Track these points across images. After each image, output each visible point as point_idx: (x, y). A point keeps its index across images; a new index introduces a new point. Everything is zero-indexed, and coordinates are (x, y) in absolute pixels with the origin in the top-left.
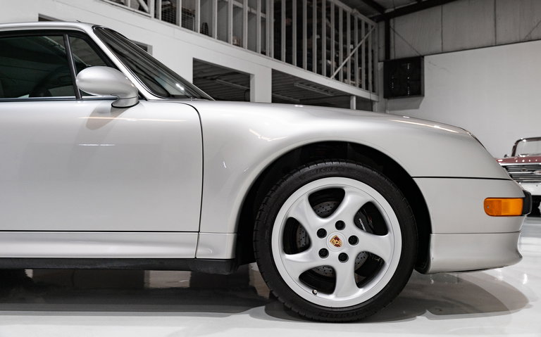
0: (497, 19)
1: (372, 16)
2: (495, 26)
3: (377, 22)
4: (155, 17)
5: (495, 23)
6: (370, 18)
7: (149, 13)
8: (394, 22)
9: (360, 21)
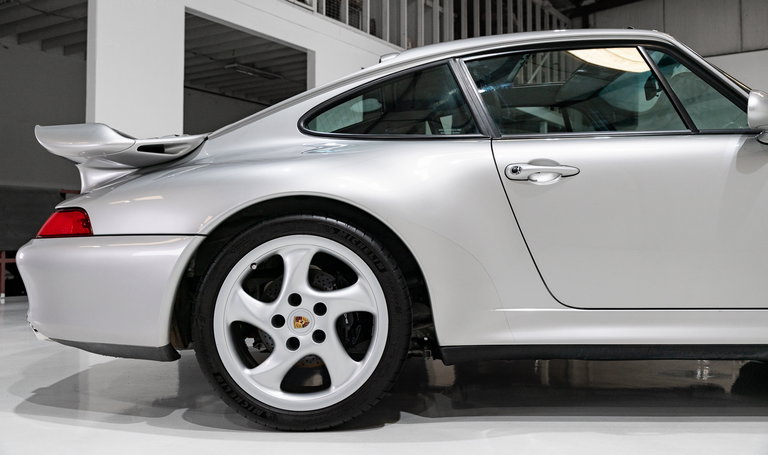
0: (744, 15)
1: (563, 9)
2: (741, 25)
3: (571, 18)
4: (318, 11)
5: (741, 20)
6: (564, 13)
7: (311, 5)
8: (595, 18)
9: (551, 17)
